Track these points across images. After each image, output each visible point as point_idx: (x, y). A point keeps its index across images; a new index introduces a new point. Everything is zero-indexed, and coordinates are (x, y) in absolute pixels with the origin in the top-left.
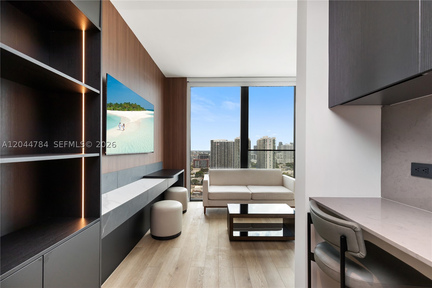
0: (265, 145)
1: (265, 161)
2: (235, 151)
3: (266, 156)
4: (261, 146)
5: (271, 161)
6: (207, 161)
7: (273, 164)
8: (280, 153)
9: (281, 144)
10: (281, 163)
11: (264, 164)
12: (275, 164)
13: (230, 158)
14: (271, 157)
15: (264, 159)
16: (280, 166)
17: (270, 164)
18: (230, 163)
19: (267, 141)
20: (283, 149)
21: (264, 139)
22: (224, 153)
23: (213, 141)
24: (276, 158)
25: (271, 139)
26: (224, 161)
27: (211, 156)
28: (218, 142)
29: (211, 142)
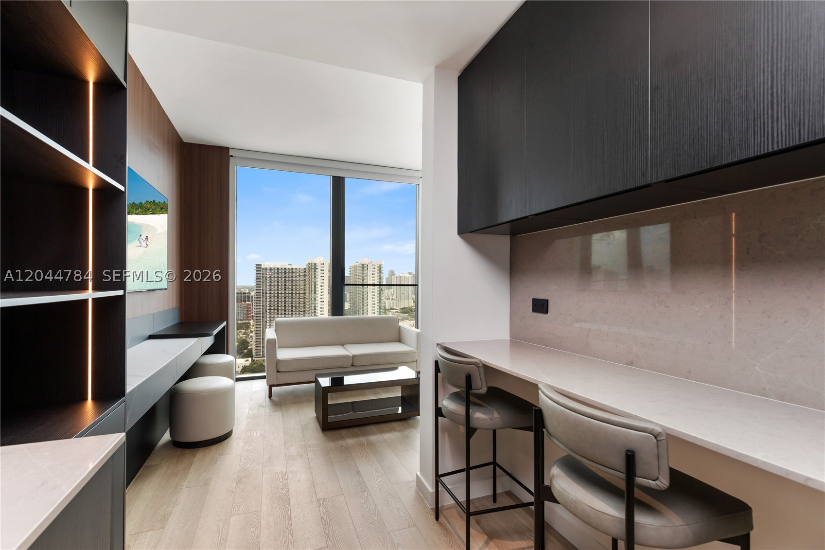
0: (365, 275)
1: (364, 305)
2: (306, 286)
3: (365, 296)
4: (358, 277)
5: (374, 304)
6: (248, 307)
7: (378, 310)
8: (391, 290)
9: (392, 273)
10: (392, 309)
11: (363, 310)
12: (381, 310)
13: (298, 300)
14: (375, 298)
15: (363, 302)
16: (391, 313)
17: (373, 310)
18: (297, 310)
19: (369, 267)
20: (395, 283)
21: (363, 265)
22: (285, 290)
23: (261, 265)
24: (383, 298)
25: (375, 265)
26: (285, 306)
27: (256, 296)
28: (271, 268)
29: (257, 268)
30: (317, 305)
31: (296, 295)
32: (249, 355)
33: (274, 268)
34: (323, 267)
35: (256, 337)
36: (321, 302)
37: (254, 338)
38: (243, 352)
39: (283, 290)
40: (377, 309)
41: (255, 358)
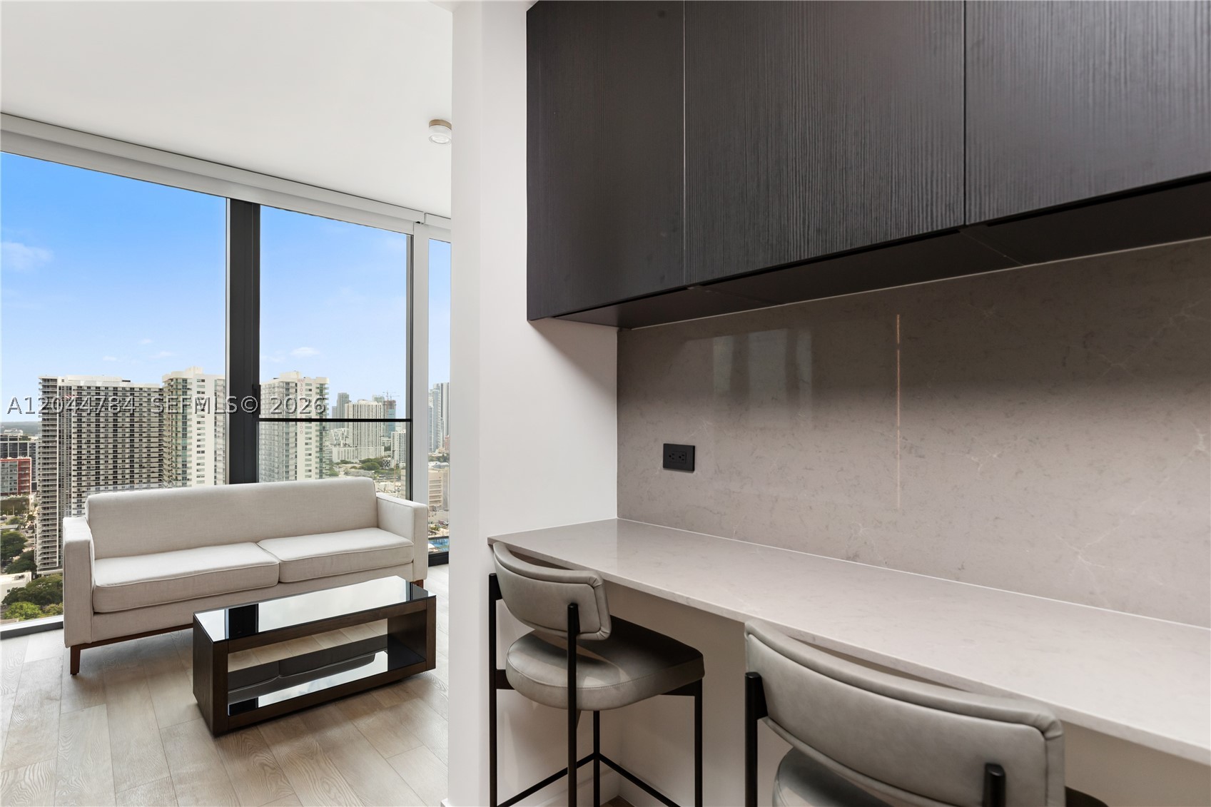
1: (290, 456)
2: (165, 422)
3: (292, 440)
5: (310, 455)
6: (22, 467)
7: (318, 466)
8: (343, 429)
9: (344, 399)
10: (344, 462)
11: (287, 467)
12: (324, 466)
13: (145, 450)
14: (311, 444)
15: (287, 451)
16: (342, 469)
17: (307, 465)
18: (144, 470)
19: (298, 388)
20: (351, 417)
21: (288, 384)
22: (115, 431)
23: (56, 380)
24: (327, 443)
25: (311, 385)
26: (115, 462)
27: (44, 445)
28: (80, 388)
29: (44, 386)
30: (188, 459)
31: (141, 440)
32: (28, 563)
33: (89, 388)
34: (203, 387)
35: (44, 528)
36: (198, 452)
37: (38, 531)
38: (11, 562)
39: (111, 430)
40: (316, 463)
41: (41, 570)
